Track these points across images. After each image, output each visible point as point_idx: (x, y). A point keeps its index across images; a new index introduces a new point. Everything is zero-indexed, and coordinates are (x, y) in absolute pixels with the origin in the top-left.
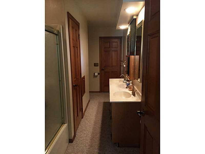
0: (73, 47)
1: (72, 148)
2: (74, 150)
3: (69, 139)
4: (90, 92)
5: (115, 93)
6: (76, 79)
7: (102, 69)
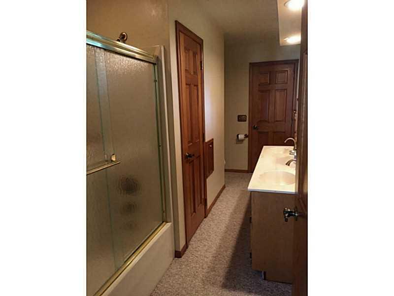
0: (186, 84)
1: (179, 267)
2: (180, 271)
3: (176, 251)
4: (226, 170)
5: (265, 173)
6: (191, 144)
7: (254, 126)
